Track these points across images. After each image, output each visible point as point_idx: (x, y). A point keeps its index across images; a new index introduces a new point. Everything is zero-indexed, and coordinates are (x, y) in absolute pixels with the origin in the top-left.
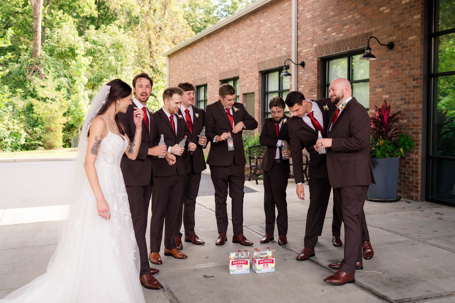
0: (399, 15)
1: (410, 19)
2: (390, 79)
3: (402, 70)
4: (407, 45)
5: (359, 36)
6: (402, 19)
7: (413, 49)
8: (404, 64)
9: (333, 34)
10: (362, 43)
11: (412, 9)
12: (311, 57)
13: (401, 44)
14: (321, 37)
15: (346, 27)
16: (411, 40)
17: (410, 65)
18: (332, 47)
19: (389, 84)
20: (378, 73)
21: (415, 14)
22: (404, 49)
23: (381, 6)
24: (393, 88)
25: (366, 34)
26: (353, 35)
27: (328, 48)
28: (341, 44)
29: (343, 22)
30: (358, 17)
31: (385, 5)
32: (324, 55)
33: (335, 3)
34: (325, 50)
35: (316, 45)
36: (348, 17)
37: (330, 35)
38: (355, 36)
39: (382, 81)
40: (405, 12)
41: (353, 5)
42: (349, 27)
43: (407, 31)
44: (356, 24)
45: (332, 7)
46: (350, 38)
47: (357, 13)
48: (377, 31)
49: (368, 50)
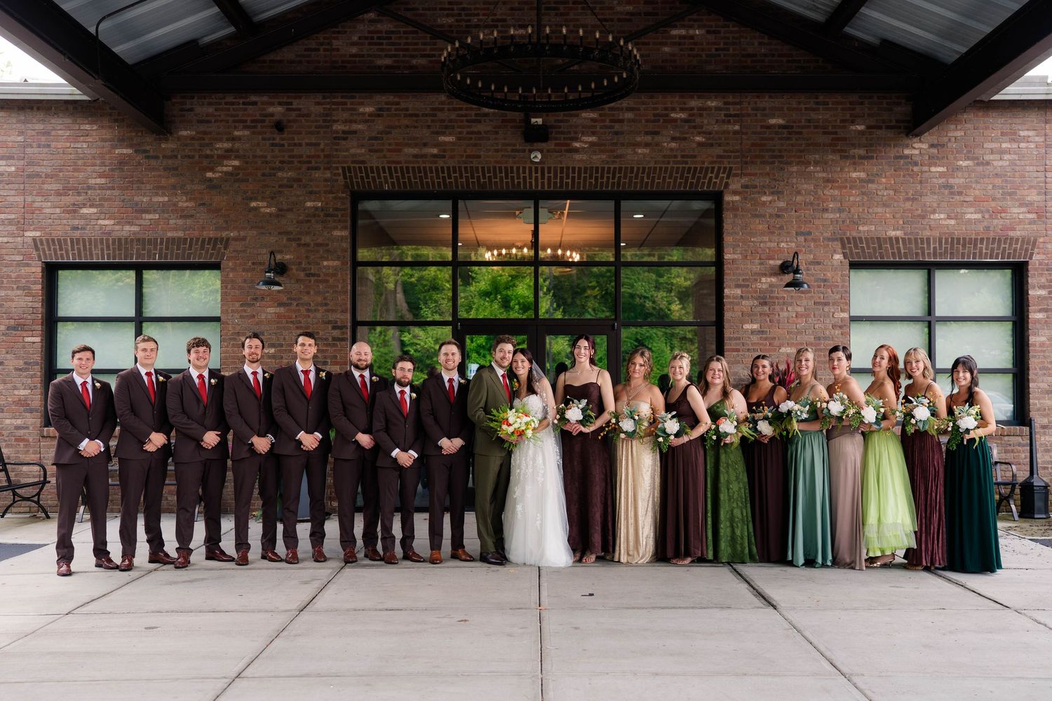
0: (297, 222)
1: (325, 234)
2: (278, 323)
3: (308, 310)
4: (318, 273)
5: (192, 239)
6: (306, 229)
7: (331, 281)
8: (313, 301)
9: (100, 222)
10: (201, 254)
11: (329, 218)
12: (19, 258)
13: (304, 270)
14: (57, 222)
15: (148, 216)
16: (327, 266)
17: (326, 305)
18: (100, 247)
19: (275, 331)
20: (245, 311)
21: (336, 228)
22: (313, 279)
23: (251, 199)
24: (284, 339)
25: (210, 239)
26: (170, 234)
27: (84, 246)
28: (132, 246)
29: (137, 204)
30: (185, 205)
31: (263, 199)
32: (68, 258)
33: (111, 164)
34: (73, 249)
35: (38, 234)
36: (155, 199)
37: (93, 222)
38: (179, 238)
39: (257, 324)
40: (313, 221)
41: (172, 181)
42: (157, 216)
43: (318, 251)
44: (181, 217)
45: (97, 168)
46: (162, 239)
47: (184, 198)
48: (244, 239)
49: (270, 273)
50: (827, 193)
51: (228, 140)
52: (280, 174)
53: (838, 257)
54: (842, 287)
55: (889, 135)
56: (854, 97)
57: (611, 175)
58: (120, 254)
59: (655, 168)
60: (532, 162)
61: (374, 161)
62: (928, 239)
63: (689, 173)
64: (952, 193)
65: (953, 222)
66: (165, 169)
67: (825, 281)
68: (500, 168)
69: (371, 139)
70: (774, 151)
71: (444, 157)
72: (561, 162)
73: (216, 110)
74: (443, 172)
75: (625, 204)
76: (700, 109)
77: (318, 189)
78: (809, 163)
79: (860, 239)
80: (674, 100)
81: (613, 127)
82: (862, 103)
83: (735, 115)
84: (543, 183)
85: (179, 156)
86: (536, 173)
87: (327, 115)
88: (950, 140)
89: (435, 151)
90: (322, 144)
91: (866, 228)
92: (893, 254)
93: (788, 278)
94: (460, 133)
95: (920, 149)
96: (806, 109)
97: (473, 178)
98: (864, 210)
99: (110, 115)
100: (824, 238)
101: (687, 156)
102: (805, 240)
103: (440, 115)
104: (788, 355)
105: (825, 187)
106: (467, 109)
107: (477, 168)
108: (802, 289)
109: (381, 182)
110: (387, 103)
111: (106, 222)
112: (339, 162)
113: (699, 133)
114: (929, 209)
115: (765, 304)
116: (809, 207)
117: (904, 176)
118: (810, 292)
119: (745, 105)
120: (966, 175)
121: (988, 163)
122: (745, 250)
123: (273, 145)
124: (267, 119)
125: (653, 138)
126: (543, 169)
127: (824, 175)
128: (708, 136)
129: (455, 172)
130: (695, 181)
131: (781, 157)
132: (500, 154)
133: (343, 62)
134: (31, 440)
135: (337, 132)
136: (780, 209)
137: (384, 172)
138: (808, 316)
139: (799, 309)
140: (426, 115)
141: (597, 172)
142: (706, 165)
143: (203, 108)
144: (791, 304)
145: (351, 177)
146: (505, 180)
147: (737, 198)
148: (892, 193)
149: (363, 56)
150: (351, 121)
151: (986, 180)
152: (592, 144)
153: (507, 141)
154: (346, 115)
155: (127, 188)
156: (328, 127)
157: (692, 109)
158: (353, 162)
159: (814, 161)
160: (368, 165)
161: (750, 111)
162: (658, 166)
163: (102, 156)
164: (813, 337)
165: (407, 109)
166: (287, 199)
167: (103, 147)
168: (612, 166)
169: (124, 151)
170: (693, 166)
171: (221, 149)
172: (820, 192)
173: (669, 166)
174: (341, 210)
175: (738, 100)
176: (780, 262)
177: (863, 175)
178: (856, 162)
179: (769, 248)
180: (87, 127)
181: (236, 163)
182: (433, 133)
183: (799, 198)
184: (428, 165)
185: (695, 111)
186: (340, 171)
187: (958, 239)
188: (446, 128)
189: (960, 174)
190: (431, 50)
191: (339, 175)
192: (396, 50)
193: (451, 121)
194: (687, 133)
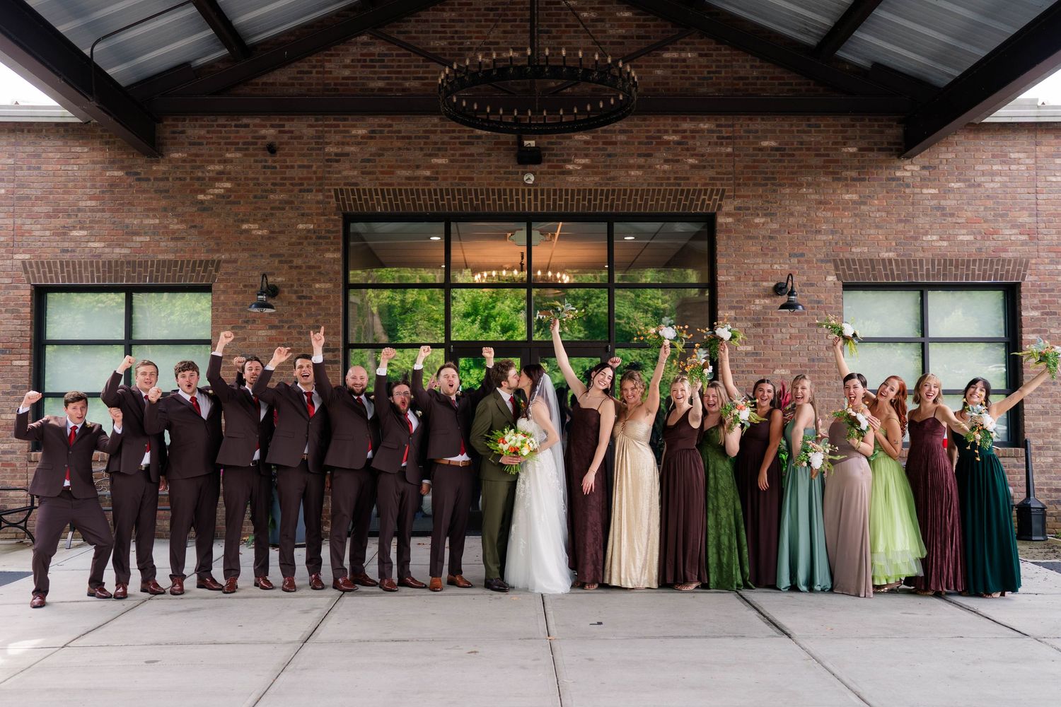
0: (289, 244)
1: (317, 256)
2: (270, 345)
3: (300, 333)
4: (310, 295)
5: (182, 262)
6: (298, 252)
7: (323, 303)
8: (305, 324)
9: (91, 244)
10: (192, 276)
11: (321, 241)
12: (8, 281)
13: (296, 292)
14: (47, 244)
15: (138, 239)
16: (319, 288)
18: (89, 269)
19: (266, 354)
21: (328, 250)
22: (304, 301)
23: (243, 221)
25: (201, 261)
26: (160, 257)
27: (74, 269)
28: (122, 268)
29: (127, 227)
30: (176, 227)
31: (255, 221)
32: (58, 280)
33: (101, 186)
34: (62, 272)
35: (27, 256)
36: (147, 221)
37: (83, 245)
38: (170, 261)
39: (249, 346)
40: (305, 244)
41: (164, 203)
42: (148, 239)
43: (310, 274)
44: (172, 239)
45: (88, 190)
46: (153, 262)
47: (176, 220)
48: (235, 261)
49: (262, 295)
50: (820, 215)
51: (220, 162)
52: (272, 196)
53: (832, 278)
54: (836, 308)
55: (880, 158)
56: (846, 120)
57: (604, 198)
58: (110, 277)
59: (648, 190)
60: (525, 184)
61: (366, 183)
62: (921, 261)
63: (682, 195)
64: (944, 215)
65: (945, 244)
66: (156, 191)
67: (819, 302)
68: (493, 191)
69: (363, 161)
70: (767, 173)
71: (437, 179)
72: (554, 184)
73: (208, 132)
74: (436, 195)
75: (618, 226)
76: (692, 131)
77: (310, 211)
78: (801, 185)
79: (854, 260)
80: (666, 122)
81: (606, 150)
82: (853, 126)
83: (728, 138)
84: (536, 205)
85: (171, 179)
86: (529, 195)
87: (319, 137)
88: (941, 162)
89: (428, 173)
90: (315, 166)
91: (859, 250)
92: (886, 275)
93: (783, 299)
94: (453, 155)
95: (912, 171)
96: (798, 131)
97: (466, 200)
98: (856, 232)
99: (101, 137)
100: (817, 260)
101: (680, 178)
102: (799, 262)
103: (433, 137)
104: (782, 376)
105: (818, 209)
106: (459, 132)
107: (470, 190)
108: (796, 311)
109: (373, 205)
110: (379, 126)
111: (96, 245)
112: (331, 185)
113: (692, 156)
114: (922, 231)
115: (759, 325)
116: (802, 229)
117: (896, 198)
118: (803, 314)
119: (737, 127)
120: (958, 196)
121: (979, 185)
122: (739, 272)
123: (264, 167)
124: (260, 141)
125: (646, 160)
126: (536, 191)
127: (817, 197)
128: (701, 158)
129: (448, 194)
130: (688, 203)
131: (774, 179)
132: (493, 176)
133: (335, 84)
134: (18, 465)
135: (329, 154)
136: (774, 231)
137: (377, 194)
138: (801, 338)
139: (793, 331)
140: (419, 138)
141: (590, 194)
142: (699, 187)
143: (194, 130)
144: (785, 326)
145: (343, 199)
146: (498, 203)
147: (730, 220)
148: (884, 214)
149: (355, 78)
150: (343, 144)
151: (978, 202)
152: (585, 166)
153: (500, 164)
154: (338, 138)
155: (118, 211)
156: (320, 149)
157: (685, 131)
158: (346, 184)
159: (807, 184)
160: (361, 187)
161: (742, 134)
162: (651, 188)
163: (93, 178)
164: (807, 359)
165: (400, 132)
166: (279, 221)
167: (94, 170)
168: (605, 188)
169: (116, 173)
170: (686, 188)
171: (213, 171)
172: (813, 214)
173: (662, 188)
174: (333, 232)
175: (730, 123)
176: (773, 284)
177: (855, 197)
178: (849, 183)
179: (763, 270)
180: (79, 149)
181: (228, 185)
182: (425, 155)
183: (792, 220)
184: (420, 188)
185: (688, 134)
186: (333, 193)
187: (951, 261)
188: (439, 150)
189: (951, 196)
190: (424, 72)
191: (331, 197)
192: (388, 73)
193: (443, 143)
194: (680, 155)
